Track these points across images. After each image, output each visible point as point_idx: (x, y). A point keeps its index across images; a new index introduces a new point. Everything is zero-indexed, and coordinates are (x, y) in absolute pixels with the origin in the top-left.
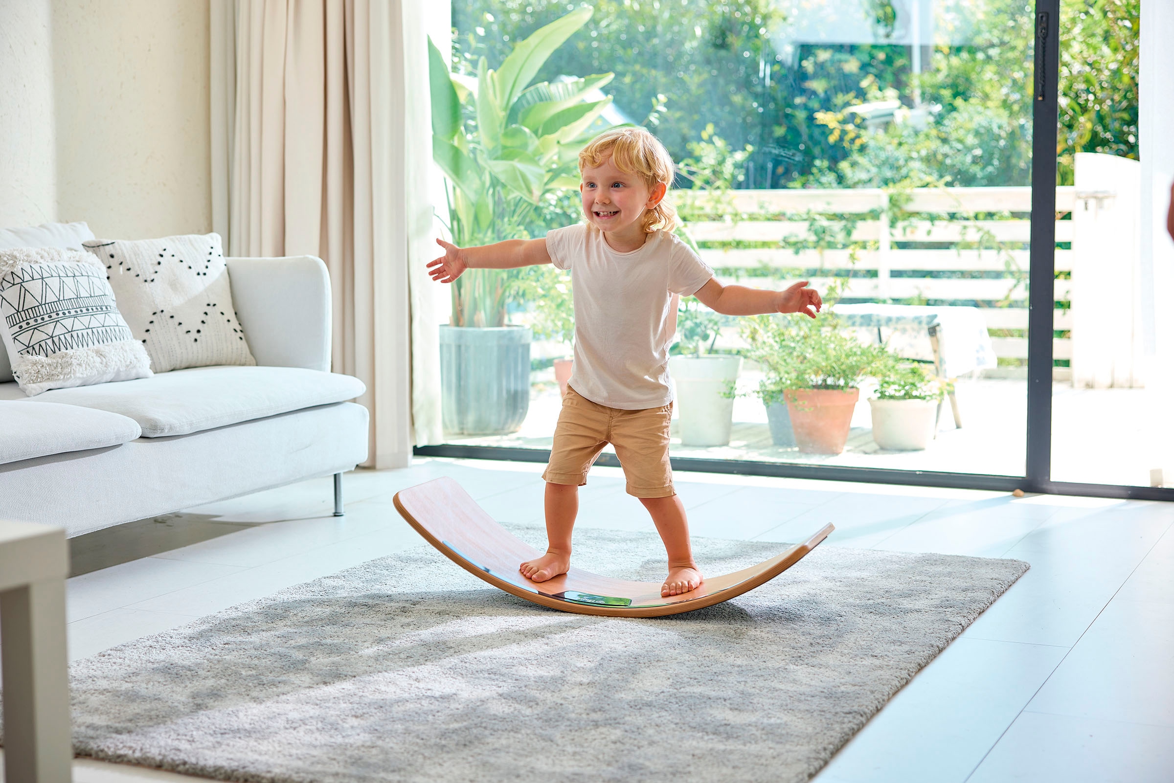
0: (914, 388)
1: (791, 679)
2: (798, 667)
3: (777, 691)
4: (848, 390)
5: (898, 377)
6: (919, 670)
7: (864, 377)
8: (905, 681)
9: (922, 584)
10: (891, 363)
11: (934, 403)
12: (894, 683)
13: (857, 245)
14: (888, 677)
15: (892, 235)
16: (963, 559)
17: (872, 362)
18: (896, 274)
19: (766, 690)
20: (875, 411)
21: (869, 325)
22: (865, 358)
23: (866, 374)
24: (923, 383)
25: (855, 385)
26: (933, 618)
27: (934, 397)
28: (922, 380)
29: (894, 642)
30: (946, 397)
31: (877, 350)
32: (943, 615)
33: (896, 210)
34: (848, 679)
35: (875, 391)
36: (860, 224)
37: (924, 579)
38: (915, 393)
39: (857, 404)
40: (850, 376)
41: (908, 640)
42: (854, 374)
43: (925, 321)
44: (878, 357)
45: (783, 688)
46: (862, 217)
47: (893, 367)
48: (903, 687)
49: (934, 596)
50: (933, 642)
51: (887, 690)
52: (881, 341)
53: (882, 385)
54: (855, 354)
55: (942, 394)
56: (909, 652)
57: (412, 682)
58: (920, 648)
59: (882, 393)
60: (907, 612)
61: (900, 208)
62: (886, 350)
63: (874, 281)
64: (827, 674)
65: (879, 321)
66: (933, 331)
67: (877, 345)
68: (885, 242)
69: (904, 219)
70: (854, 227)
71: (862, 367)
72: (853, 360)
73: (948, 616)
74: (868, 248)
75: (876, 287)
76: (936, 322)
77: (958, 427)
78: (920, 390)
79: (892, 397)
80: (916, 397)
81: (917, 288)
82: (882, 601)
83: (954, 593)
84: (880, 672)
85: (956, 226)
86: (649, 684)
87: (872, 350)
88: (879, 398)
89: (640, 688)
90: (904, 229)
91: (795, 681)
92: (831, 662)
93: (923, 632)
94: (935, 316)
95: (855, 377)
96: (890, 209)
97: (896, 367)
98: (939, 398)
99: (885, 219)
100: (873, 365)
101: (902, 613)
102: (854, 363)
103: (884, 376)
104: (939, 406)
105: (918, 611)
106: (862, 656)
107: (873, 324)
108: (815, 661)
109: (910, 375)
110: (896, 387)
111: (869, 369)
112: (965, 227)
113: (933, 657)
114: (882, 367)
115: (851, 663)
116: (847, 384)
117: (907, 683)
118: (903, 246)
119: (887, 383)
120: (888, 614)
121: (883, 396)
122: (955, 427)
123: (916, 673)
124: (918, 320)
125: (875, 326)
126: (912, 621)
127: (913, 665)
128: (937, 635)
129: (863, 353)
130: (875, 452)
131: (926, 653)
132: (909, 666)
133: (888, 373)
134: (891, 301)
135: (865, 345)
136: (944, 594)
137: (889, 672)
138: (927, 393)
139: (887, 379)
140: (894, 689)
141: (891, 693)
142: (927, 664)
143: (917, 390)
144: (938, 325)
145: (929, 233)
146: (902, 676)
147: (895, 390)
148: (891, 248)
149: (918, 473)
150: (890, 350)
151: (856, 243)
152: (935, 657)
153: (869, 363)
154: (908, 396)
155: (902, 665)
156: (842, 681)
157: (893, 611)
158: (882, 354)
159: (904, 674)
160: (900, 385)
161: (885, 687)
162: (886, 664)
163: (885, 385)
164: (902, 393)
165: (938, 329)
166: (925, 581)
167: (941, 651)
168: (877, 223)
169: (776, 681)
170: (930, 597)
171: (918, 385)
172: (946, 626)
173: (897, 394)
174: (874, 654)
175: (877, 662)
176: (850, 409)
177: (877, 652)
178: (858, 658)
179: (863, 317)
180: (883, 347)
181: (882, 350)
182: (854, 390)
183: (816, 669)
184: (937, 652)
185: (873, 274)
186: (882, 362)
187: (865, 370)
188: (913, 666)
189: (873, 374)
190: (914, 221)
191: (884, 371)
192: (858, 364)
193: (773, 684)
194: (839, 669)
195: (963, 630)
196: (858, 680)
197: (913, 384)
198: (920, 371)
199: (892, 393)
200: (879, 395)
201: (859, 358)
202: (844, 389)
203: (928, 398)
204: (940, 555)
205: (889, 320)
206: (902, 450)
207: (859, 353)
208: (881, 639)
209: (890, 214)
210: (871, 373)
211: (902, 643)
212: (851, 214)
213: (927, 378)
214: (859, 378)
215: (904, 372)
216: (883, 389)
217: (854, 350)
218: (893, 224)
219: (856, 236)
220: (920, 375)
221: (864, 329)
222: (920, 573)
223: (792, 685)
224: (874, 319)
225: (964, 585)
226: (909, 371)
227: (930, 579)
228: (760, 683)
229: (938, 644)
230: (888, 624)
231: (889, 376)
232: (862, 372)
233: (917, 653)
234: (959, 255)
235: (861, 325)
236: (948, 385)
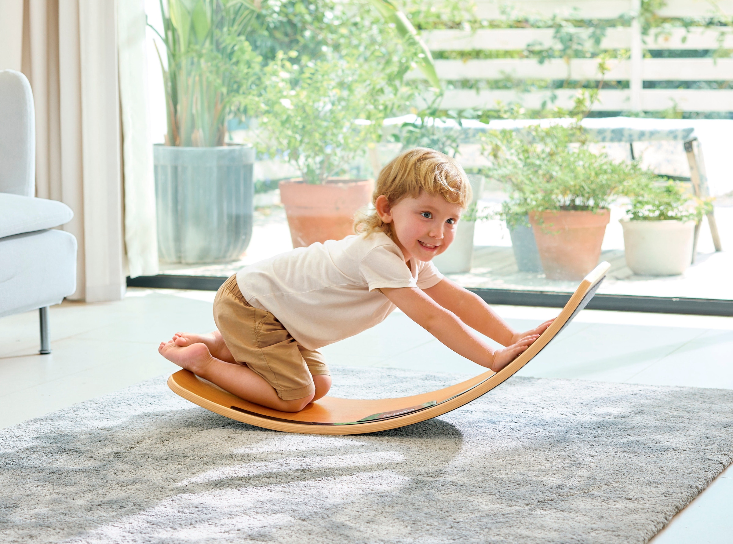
0: (670, 208)
1: (539, 525)
2: (546, 512)
3: (523, 538)
4: (599, 211)
5: (652, 196)
6: (677, 513)
7: (616, 196)
8: (662, 525)
9: (680, 420)
10: (644, 181)
11: (692, 224)
12: (649, 528)
13: (607, 54)
14: (643, 521)
15: (644, 42)
16: (724, 392)
17: (624, 180)
18: (649, 85)
19: (511, 538)
20: (627, 234)
21: (620, 140)
22: (616, 176)
23: (617, 193)
24: (679, 203)
25: (606, 205)
26: (692, 456)
27: (691, 217)
28: (678, 200)
29: (649, 484)
30: (705, 219)
31: (629, 167)
32: (702, 453)
33: (648, 15)
34: (600, 524)
35: (628, 211)
36: (610, 31)
37: (682, 415)
38: (670, 214)
39: (608, 226)
40: (600, 196)
41: (664, 480)
42: (604, 194)
43: (680, 135)
44: (630, 174)
45: (530, 535)
46: (612, 23)
47: (647, 186)
48: (659, 531)
49: (691, 433)
50: (692, 483)
51: (643, 535)
52: (633, 158)
53: (635, 206)
54: (605, 172)
55: (699, 214)
56: (666, 494)
57: (126, 534)
58: (678, 490)
59: (635, 213)
60: (663, 450)
61: (653, 14)
62: (638, 167)
63: (626, 92)
64: (578, 519)
65: (630, 136)
66: (688, 147)
67: (629, 162)
68: (637, 50)
69: (657, 26)
70: (604, 35)
71: (613, 185)
72: (603, 178)
73: (708, 454)
74: (619, 56)
75: (628, 99)
76: (692, 136)
77: (718, 249)
78: (676, 210)
79: (645, 218)
80: (672, 218)
81: (672, 99)
82: (637, 439)
83: (714, 429)
84: (634, 516)
85: (714, 32)
86: (385, 533)
87: (623, 166)
88: (632, 219)
89: (375, 537)
90: (657, 36)
91: (542, 527)
92: (582, 506)
93: (681, 472)
94: (691, 130)
95: (606, 197)
96: (642, 14)
97: (651, 186)
98: (696, 219)
99: (636, 26)
100: (625, 183)
101: (658, 452)
102: (604, 182)
103: (637, 195)
104: (697, 228)
105: (676, 449)
106: (615, 499)
107: (624, 139)
108: (565, 505)
109: (666, 194)
110: (650, 207)
111: (621, 188)
112: (723, 34)
113: (692, 499)
114: (635, 186)
115: (603, 507)
116: (597, 205)
117: (664, 527)
118: (657, 54)
119: (640, 202)
120: (643, 453)
121: (636, 217)
122: (713, 249)
123: (674, 516)
124: (673, 135)
125: (626, 141)
126: (669, 460)
127: (670, 508)
128: (696, 475)
129: (613, 171)
130: (628, 278)
131: (684, 495)
132: (666, 509)
133: (642, 192)
134: (643, 114)
135: (616, 162)
136: (703, 431)
137: (644, 516)
138: (684, 213)
139: (640, 199)
140: (651, 534)
141: (647, 538)
142: (685, 506)
143: (672, 210)
144: (695, 139)
145: (684, 40)
146: (658, 520)
147: (649, 210)
148: (644, 56)
149: (674, 300)
150: (643, 167)
151: (606, 51)
152: (694, 499)
153: (621, 182)
154: (663, 216)
155: (659, 508)
156: (594, 526)
157: (648, 450)
158: (635, 172)
159: (661, 518)
160: (654, 205)
161: (641, 532)
162: (642, 507)
163: (639, 205)
164: (657, 213)
165: (695, 144)
166: (683, 417)
167: (700, 492)
168: (628, 30)
169: (522, 527)
170: (688, 433)
171: (674, 205)
172: (706, 466)
173: (651, 215)
174: (629, 497)
175: (631, 505)
176: (601, 230)
177: (631, 494)
178: (611, 502)
179: (614, 131)
180: (635, 163)
181: (634, 167)
182: (605, 211)
183: (565, 514)
184: (696, 493)
185: (623, 85)
186: (635, 181)
187: (616, 189)
188: (670, 510)
189: (626, 193)
190: (667, 26)
191: (637, 190)
192: (609, 182)
193: (519, 531)
194: (591, 514)
195: (724, 468)
196: (611, 525)
197: (669, 204)
198: (676, 189)
199: (646, 213)
200: (632, 216)
201: (609, 176)
202: (595, 210)
203: (684, 219)
204: (699, 389)
205: (642, 135)
206: (657, 275)
207: (609, 171)
208: (636, 480)
209: (642, 20)
210: (623, 192)
211: (658, 484)
212: (600, 20)
213: (684, 197)
214: (610, 198)
215: (658, 191)
216: (637, 210)
217: (605, 167)
218: (645, 31)
219: (605, 44)
220: (676, 194)
221: (616, 144)
222: (677, 409)
223: (540, 531)
224: (626, 134)
225: (724, 420)
226: (664, 189)
227: (688, 414)
228: (505, 530)
229: (697, 484)
230: (643, 464)
231: (643, 196)
232: (613, 192)
233: (674, 495)
234: (715, 63)
235: (612, 140)
236: (706, 204)
